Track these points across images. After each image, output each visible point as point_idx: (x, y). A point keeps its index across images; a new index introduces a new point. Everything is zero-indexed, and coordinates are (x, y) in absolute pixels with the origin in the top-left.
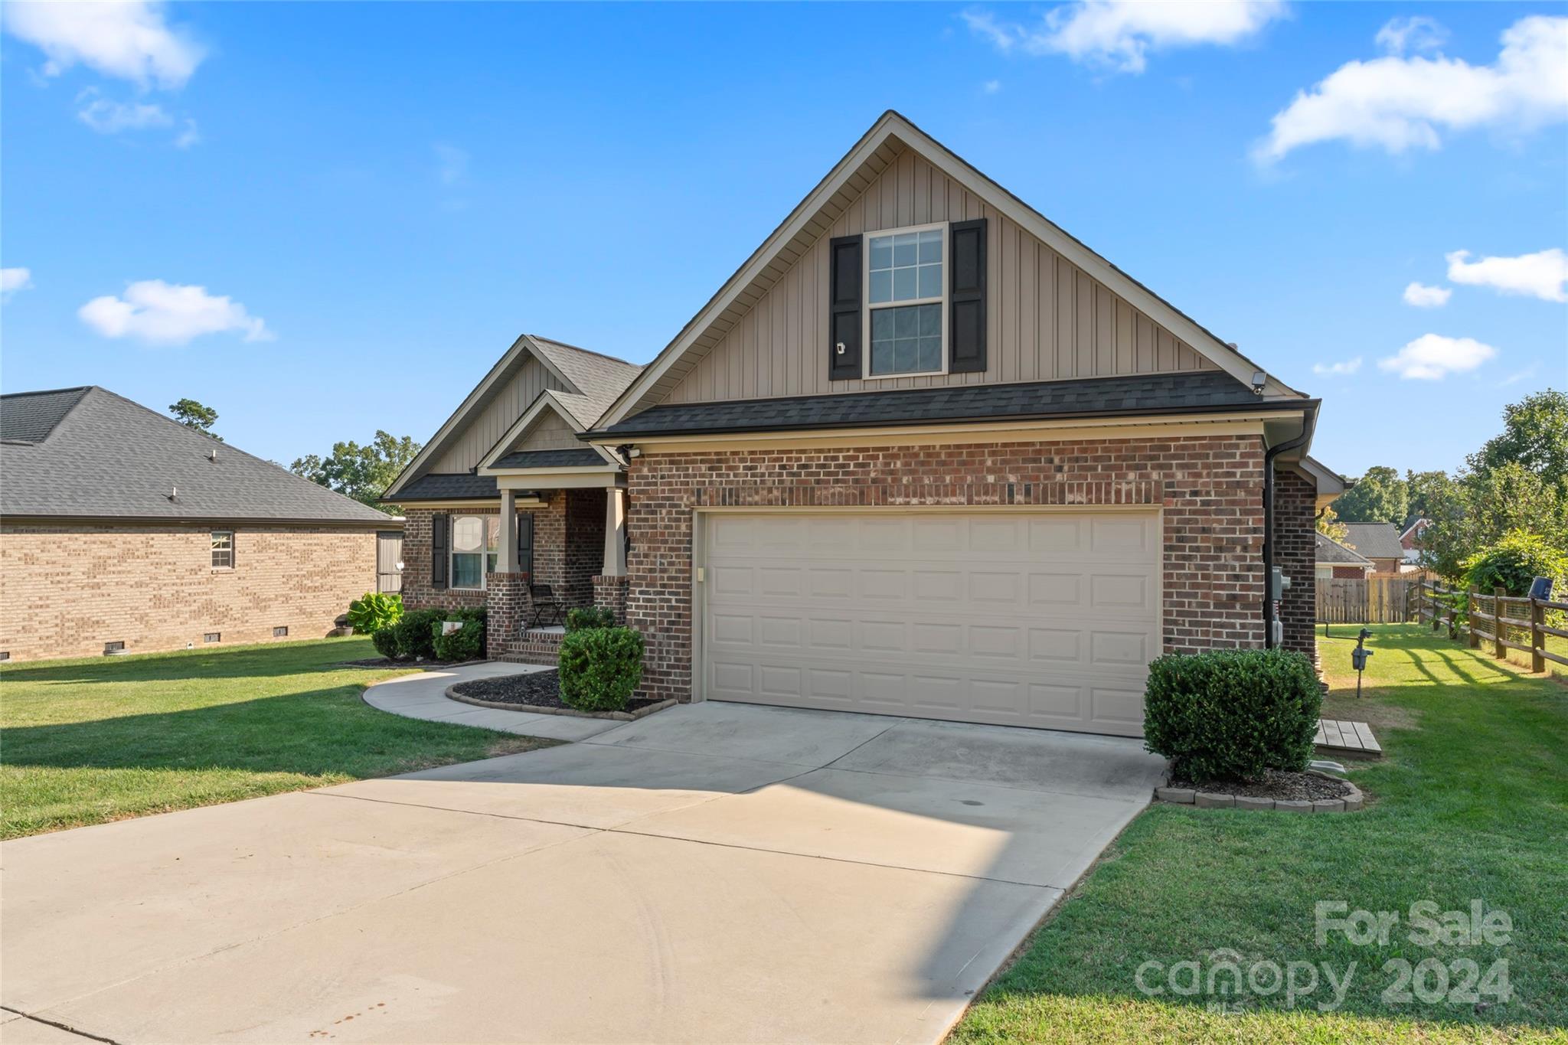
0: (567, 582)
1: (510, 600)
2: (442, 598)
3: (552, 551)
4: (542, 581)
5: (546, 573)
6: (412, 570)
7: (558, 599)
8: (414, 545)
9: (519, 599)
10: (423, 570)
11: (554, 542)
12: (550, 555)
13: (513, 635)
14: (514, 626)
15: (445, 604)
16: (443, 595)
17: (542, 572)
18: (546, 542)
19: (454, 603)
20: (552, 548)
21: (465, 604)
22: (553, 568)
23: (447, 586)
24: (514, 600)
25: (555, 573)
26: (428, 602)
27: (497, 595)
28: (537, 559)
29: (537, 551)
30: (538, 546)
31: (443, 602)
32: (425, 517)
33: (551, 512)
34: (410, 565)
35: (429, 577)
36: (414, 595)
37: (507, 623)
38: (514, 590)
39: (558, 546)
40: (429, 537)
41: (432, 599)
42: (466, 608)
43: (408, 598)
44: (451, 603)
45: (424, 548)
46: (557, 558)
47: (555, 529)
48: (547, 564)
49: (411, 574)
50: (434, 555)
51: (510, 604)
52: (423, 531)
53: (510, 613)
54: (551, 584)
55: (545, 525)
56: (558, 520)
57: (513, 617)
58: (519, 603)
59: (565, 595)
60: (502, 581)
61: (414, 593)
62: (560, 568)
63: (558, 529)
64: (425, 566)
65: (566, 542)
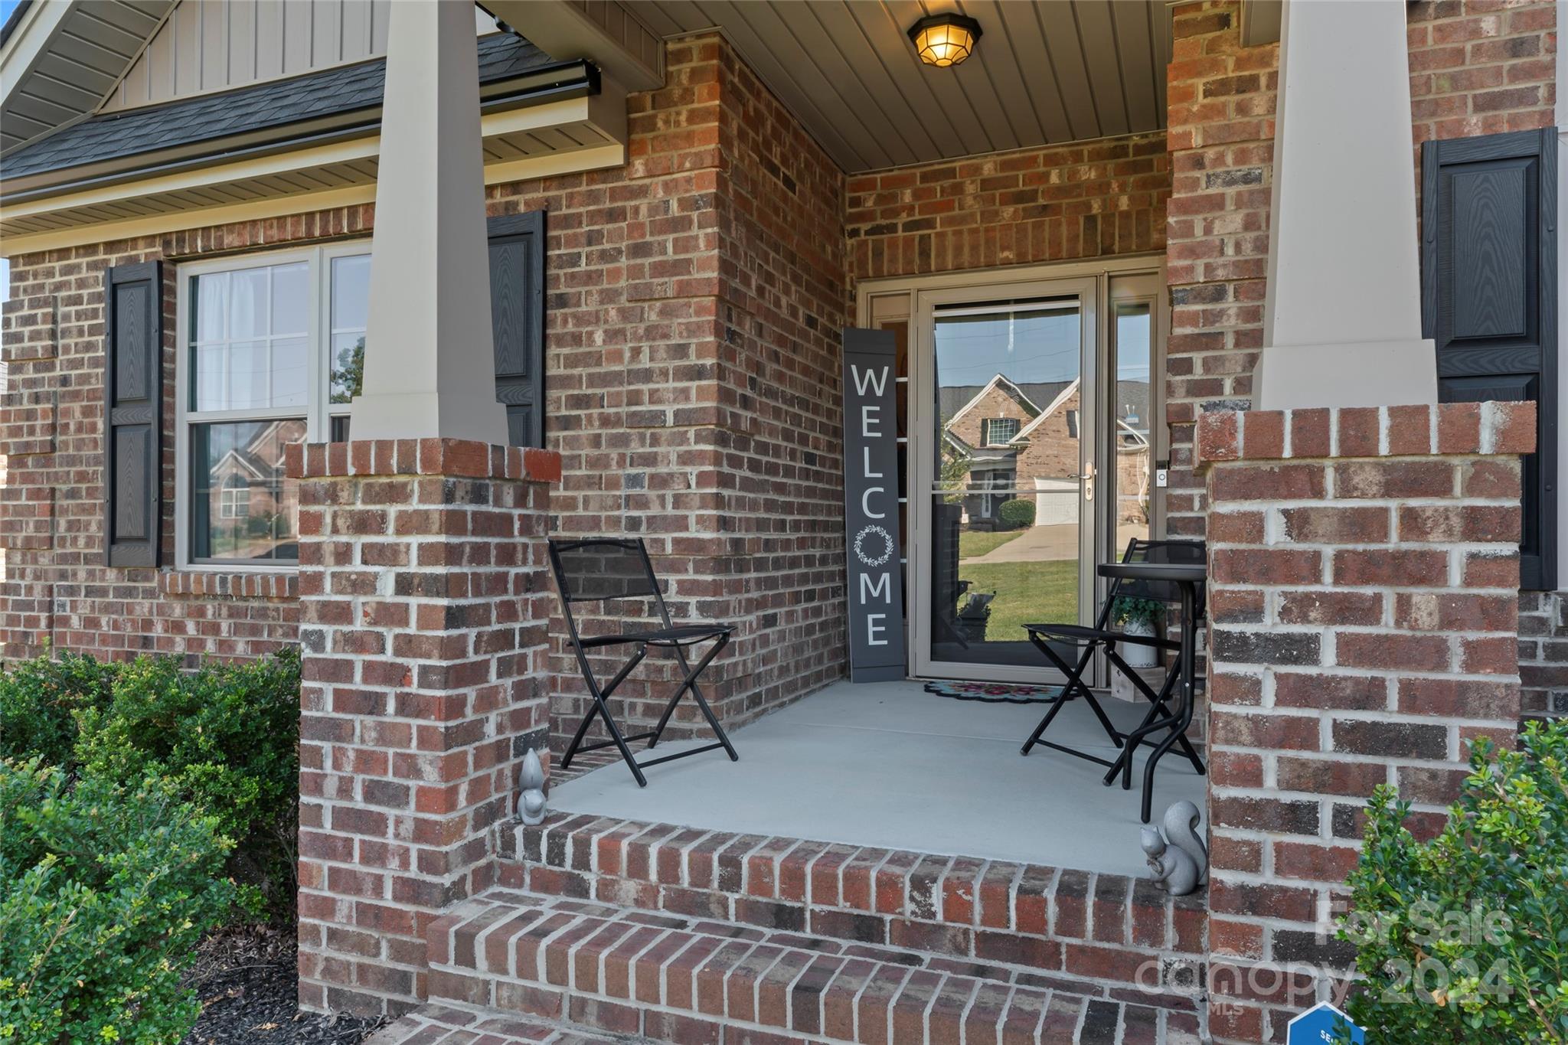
0: (724, 523)
1: (454, 618)
2: (143, 607)
3: (647, 375)
4: (595, 523)
5: (613, 483)
6: (35, 494)
7: (682, 609)
8: (36, 399)
9: (508, 612)
10: (73, 494)
11: (651, 333)
12: (634, 398)
13: (475, 850)
14: (478, 789)
15: (158, 631)
16: (150, 594)
17: (590, 482)
18: (612, 335)
19: (191, 628)
20: (645, 362)
21: (237, 630)
22: (650, 460)
23: (164, 558)
24: (478, 616)
25: (661, 482)
26: (91, 622)
27: (364, 584)
28: (567, 423)
29: (565, 382)
30: (572, 361)
31: (148, 624)
32: (81, 284)
33: (642, 192)
34: (27, 478)
35: (96, 524)
36: (38, 596)
37: (431, 777)
38: (480, 554)
39: (681, 351)
40: (95, 363)
41: (107, 609)
42: (241, 648)
43: (18, 605)
44: (178, 627)
45: (76, 407)
46: (670, 410)
47: (660, 269)
48: (622, 441)
49: (30, 511)
50: (113, 431)
51: (453, 648)
52: (71, 341)
53: (454, 707)
54: (643, 534)
55: (604, 256)
56: (679, 224)
57: (473, 732)
58: (504, 639)
59: (716, 588)
60: (397, 493)
61: (38, 586)
62: (686, 459)
63: (680, 267)
64: (82, 477)
65: (718, 330)
